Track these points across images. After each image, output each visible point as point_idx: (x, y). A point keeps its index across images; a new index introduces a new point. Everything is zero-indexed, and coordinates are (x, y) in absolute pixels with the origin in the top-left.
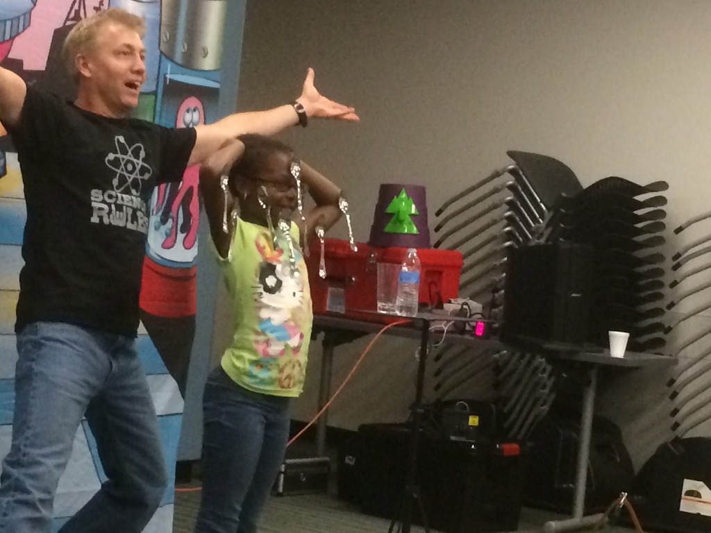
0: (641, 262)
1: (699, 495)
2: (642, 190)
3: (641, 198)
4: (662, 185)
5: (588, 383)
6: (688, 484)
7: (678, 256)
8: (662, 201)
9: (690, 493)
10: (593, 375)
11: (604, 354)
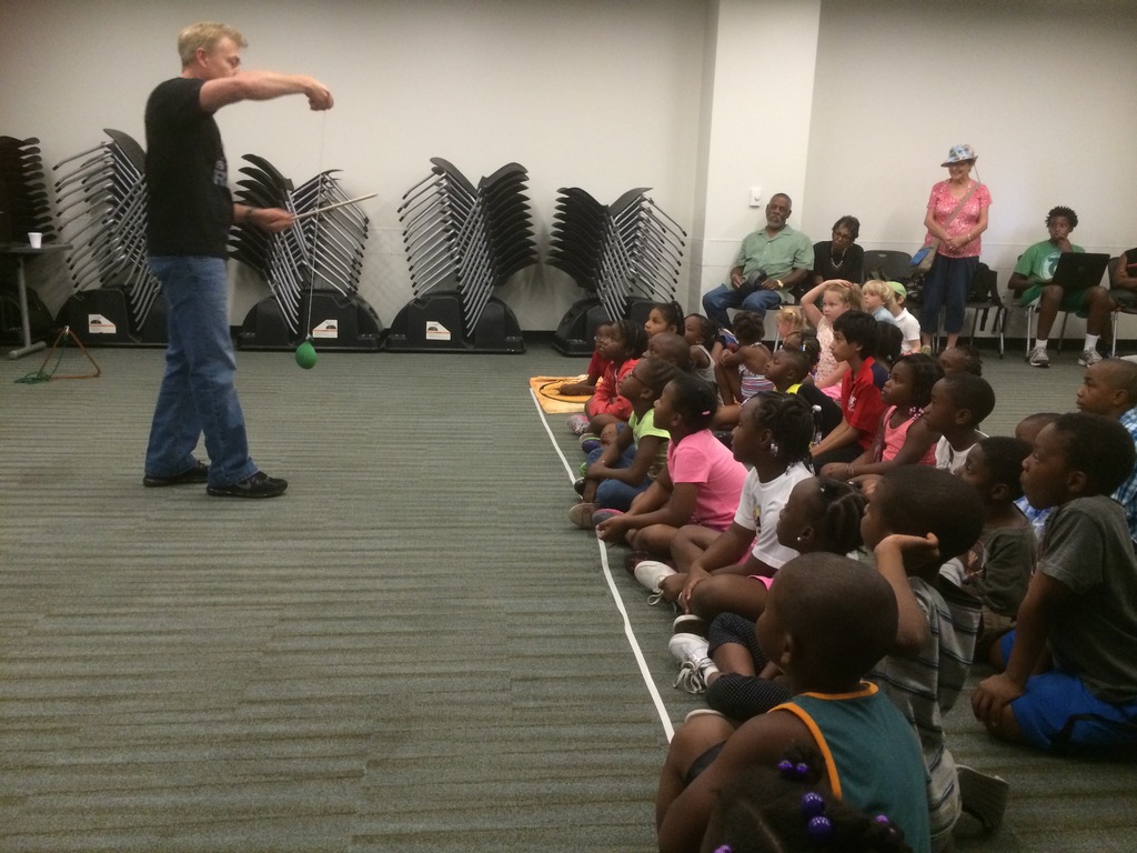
0: (32, 188)
1: (100, 322)
2: (24, 143)
3: (23, 148)
4: (35, 140)
5: (19, 265)
6: (92, 317)
7: (58, 184)
8: (38, 150)
9: (94, 322)
10: (21, 261)
11: (27, 247)
